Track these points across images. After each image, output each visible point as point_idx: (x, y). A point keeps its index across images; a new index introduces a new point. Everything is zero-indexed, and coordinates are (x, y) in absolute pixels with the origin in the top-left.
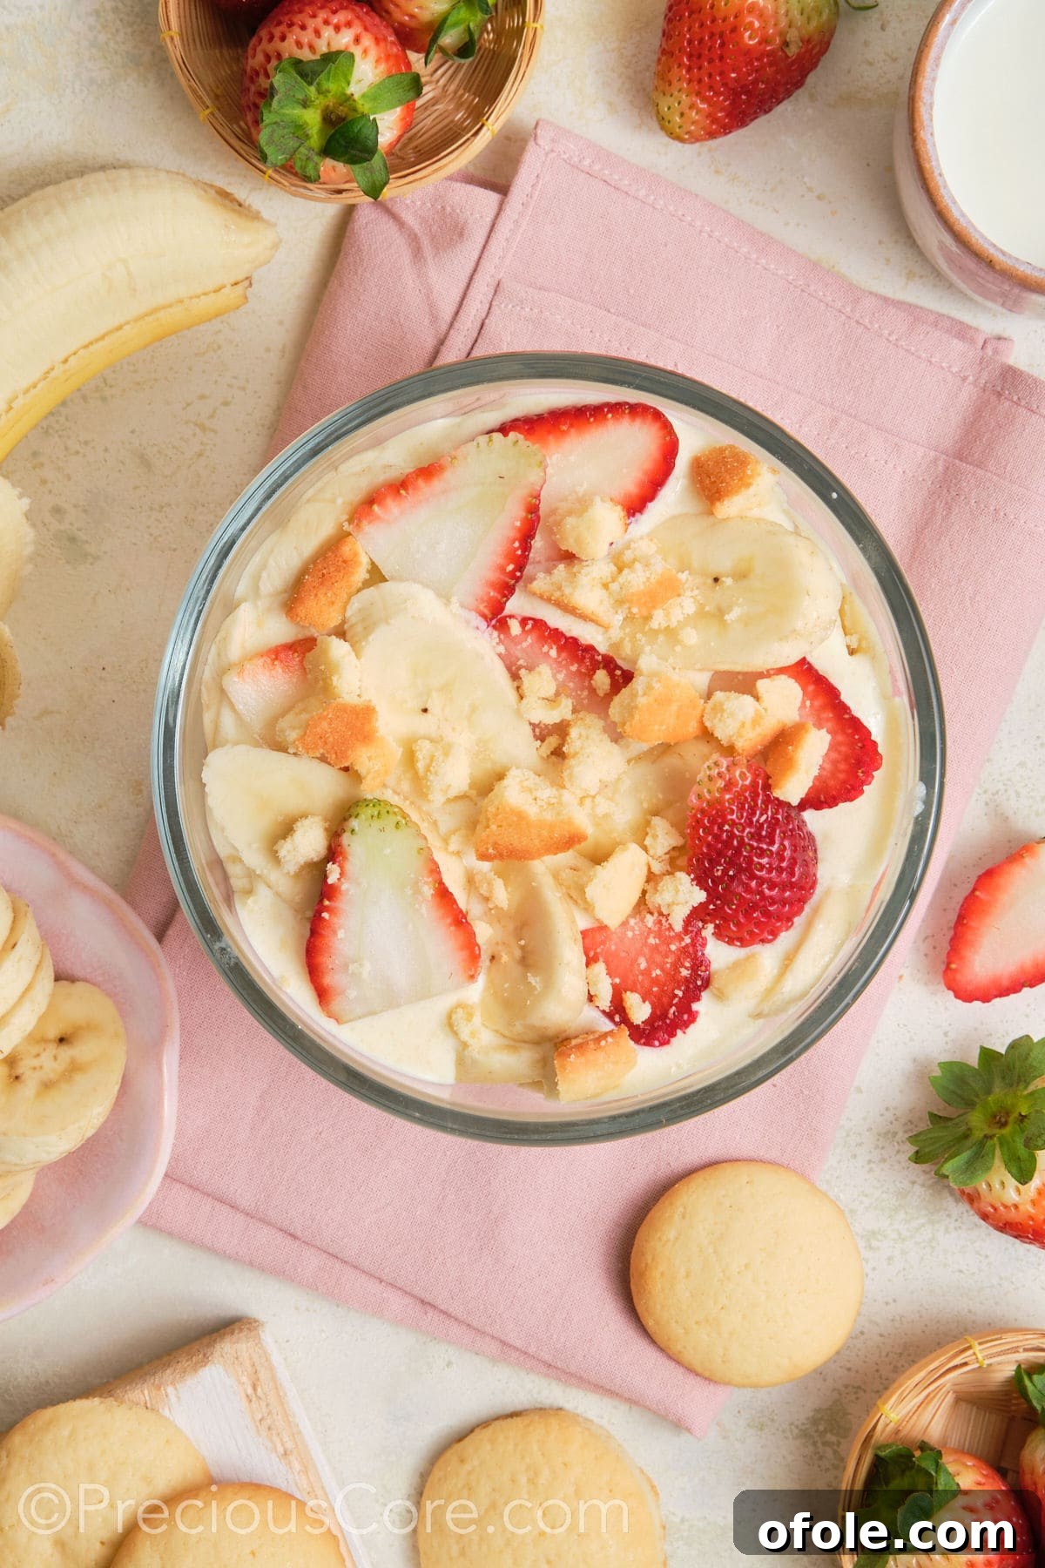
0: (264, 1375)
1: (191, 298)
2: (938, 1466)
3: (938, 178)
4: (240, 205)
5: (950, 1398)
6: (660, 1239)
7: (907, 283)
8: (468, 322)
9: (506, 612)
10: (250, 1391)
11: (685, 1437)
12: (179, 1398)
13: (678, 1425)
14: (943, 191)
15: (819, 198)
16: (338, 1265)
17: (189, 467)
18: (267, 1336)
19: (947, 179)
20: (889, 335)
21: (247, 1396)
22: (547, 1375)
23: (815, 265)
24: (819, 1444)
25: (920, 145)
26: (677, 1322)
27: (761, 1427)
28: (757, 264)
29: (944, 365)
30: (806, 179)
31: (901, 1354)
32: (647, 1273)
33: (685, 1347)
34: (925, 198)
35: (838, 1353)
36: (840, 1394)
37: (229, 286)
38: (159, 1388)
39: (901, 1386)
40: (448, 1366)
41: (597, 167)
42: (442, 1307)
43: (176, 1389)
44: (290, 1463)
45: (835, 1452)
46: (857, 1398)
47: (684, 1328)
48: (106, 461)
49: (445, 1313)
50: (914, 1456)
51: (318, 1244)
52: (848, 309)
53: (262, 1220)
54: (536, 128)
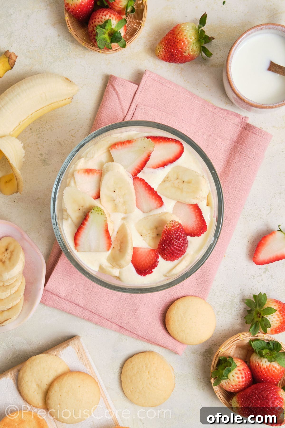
0: (81, 348)
1: (59, 101)
2: (232, 361)
3: (232, 82)
4: (71, 81)
5: (235, 346)
6: (172, 313)
7: (226, 105)
8: (130, 113)
9: (137, 176)
10: (78, 351)
11: (177, 355)
12: (62, 353)
13: (176, 353)
14: (233, 85)
15: (207, 87)
16: (102, 319)
17: (70, 145)
18: (81, 339)
19: (234, 82)
20: (222, 116)
21: (77, 353)
22: (148, 342)
23: (206, 101)
24: (207, 357)
25: (228, 75)
26: (176, 331)
27: (194, 353)
28: (193, 101)
29: (234, 123)
30: (204, 83)
31: (224, 337)
32: (169, 320)
33: (177, 336)
34: (230, 87)
35: (211, 337)
36: (211, 346)
37: (68, 99)
38: (58, 351)
39: (224, 344)
40: (126, 340)
41: (159, 80)
42: (125, 328)
43: (62, 352)
44: (87, 367)
45: (210, 358)
46: (215, 347)
47: (177, 332)
48: (52, 143)
49: (125, 329)
50: (227, 359)
51: (98, 314)
52: (213, 111)
53: (86, 309)
54: (145, 72)
